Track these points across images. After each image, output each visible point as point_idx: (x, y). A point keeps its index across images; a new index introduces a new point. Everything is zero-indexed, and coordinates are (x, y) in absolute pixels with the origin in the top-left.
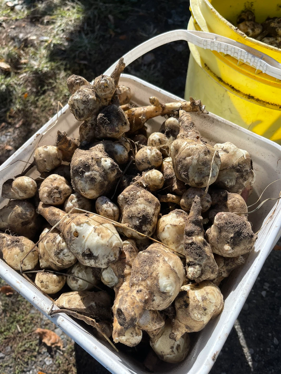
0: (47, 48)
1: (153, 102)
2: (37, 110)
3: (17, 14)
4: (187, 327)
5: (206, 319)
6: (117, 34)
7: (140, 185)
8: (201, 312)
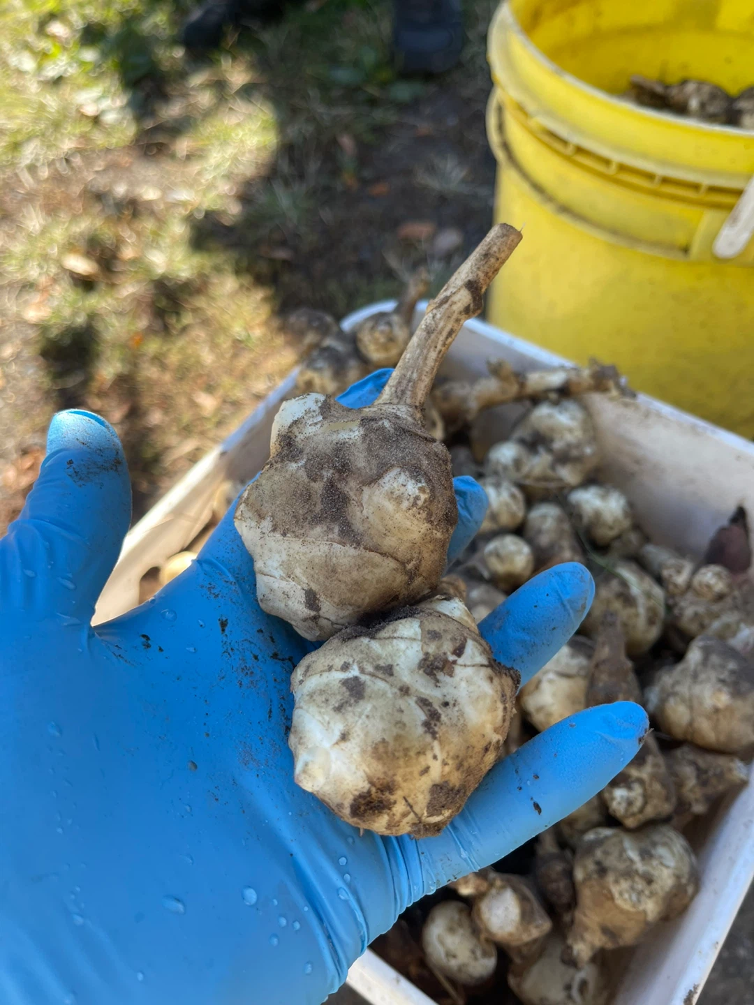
0: (189, 219)
2: (167, 377)
3: (109, 134)
4: (606, 931)
5: (651, 908)
6: (364, 182)
8: (639, 887)
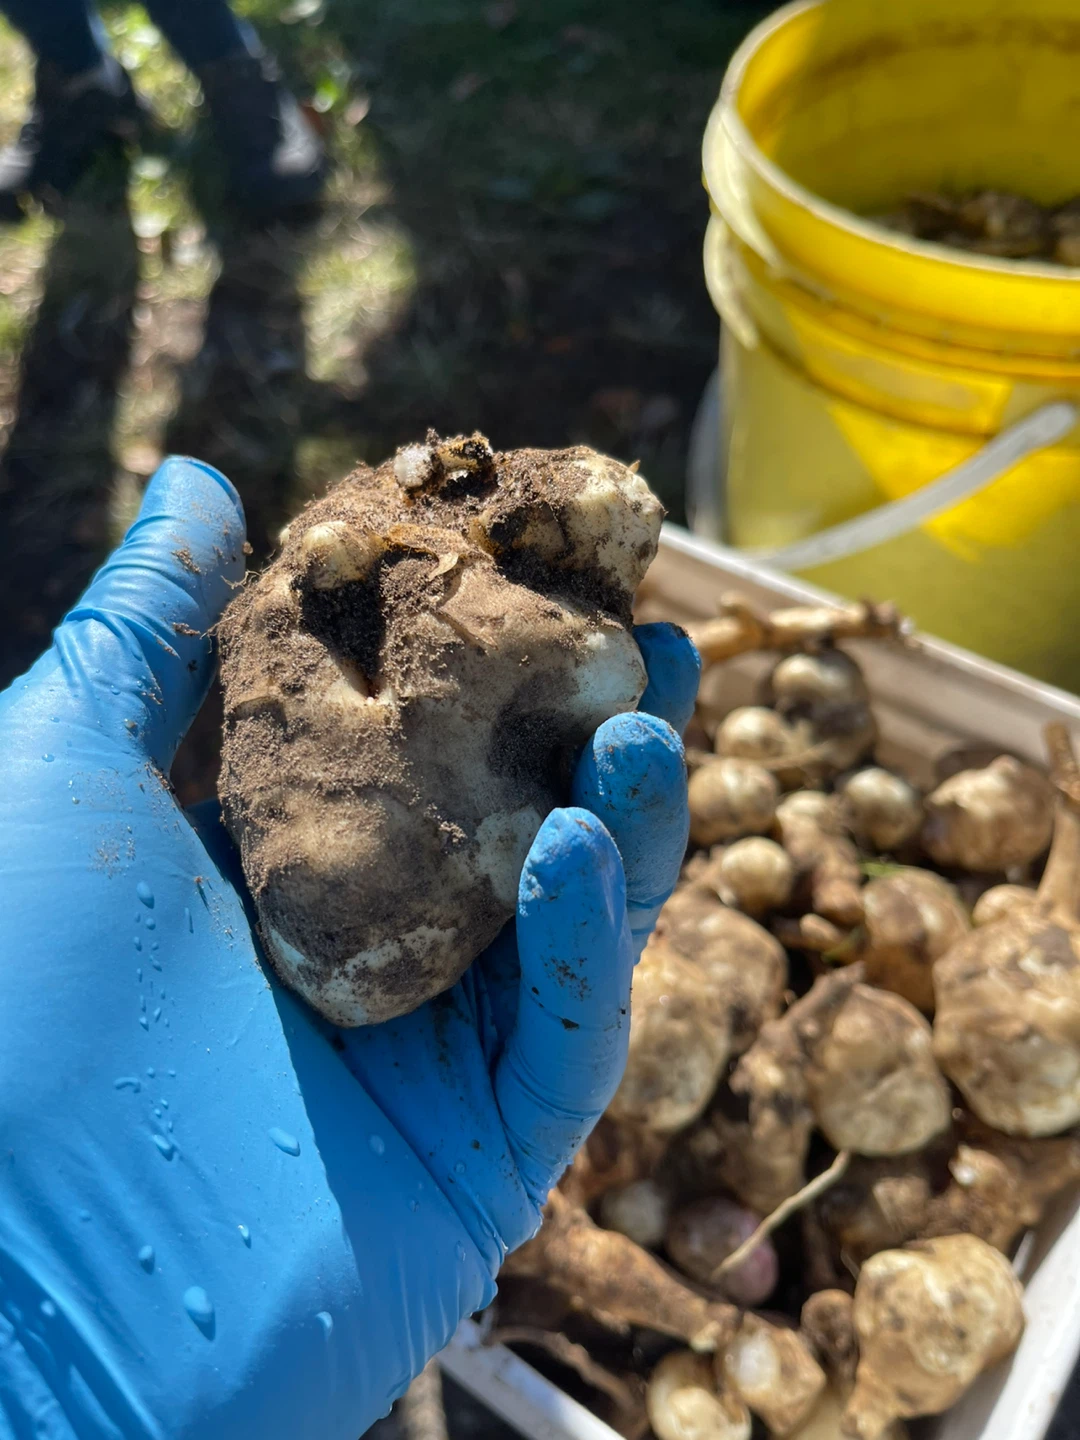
1: (733, 612)
4: (904, 1396)
5: (966, 1369)
6: (540, 336)
7: (712, 895)
8: (949, 1342)
